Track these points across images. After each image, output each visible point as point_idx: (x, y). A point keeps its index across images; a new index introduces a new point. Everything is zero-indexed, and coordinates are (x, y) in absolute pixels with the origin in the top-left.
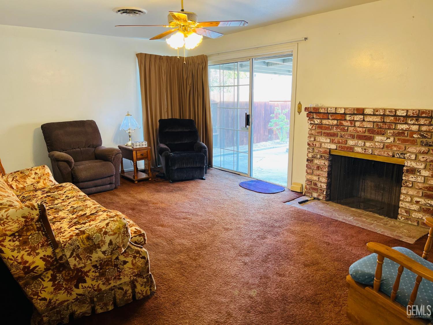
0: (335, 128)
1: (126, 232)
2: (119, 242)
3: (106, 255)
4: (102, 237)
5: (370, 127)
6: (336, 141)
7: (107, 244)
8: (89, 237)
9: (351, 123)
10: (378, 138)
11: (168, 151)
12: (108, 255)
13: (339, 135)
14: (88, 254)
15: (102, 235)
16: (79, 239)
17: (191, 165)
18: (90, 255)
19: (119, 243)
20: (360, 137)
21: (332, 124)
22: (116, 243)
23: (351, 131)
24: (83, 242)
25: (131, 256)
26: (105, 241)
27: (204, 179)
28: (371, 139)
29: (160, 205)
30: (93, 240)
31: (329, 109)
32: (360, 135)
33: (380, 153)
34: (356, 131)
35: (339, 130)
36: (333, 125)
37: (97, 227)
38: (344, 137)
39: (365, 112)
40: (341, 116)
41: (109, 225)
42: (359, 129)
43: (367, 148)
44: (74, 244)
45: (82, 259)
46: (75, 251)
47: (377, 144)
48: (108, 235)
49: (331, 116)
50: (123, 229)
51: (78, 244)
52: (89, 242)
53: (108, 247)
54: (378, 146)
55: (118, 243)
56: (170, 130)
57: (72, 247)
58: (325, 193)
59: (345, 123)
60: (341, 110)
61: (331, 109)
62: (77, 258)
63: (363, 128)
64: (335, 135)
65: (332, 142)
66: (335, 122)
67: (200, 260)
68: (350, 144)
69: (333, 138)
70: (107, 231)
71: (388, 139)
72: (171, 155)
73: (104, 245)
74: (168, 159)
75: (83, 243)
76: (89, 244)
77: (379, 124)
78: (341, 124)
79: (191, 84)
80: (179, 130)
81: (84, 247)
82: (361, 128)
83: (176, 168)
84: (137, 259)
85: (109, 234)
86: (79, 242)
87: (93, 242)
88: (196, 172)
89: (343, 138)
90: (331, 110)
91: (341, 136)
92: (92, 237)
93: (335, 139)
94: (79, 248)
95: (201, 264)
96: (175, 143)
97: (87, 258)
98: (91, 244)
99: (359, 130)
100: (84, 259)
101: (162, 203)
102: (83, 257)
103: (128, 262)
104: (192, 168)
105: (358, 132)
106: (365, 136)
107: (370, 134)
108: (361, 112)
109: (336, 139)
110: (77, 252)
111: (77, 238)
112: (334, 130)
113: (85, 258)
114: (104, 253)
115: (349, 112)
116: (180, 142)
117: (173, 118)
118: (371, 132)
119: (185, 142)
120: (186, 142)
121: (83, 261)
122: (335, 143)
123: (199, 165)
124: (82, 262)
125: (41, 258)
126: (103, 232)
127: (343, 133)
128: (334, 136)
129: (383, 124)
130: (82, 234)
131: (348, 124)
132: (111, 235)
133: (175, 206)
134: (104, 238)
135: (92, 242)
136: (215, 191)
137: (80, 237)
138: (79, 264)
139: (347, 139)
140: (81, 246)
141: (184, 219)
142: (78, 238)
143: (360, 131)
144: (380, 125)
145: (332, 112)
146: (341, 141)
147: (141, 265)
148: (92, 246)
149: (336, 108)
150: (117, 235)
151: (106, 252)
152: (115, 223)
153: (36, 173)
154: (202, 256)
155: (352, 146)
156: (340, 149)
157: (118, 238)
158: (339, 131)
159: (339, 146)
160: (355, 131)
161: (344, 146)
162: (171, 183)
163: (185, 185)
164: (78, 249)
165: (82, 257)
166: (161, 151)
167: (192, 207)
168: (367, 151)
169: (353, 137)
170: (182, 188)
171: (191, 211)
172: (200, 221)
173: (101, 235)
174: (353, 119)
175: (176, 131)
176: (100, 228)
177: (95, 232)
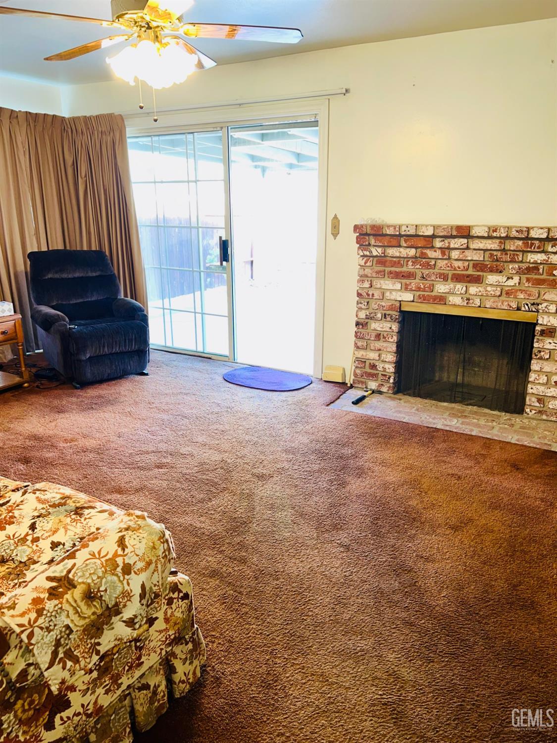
0: (410, 263)
1: (167, 553)
2: (158, 582)
3: (137, 626)
4: (121, 582)
5: (478, 259)
6: (413, 286)
7: (136, 598)
8: (91, 593)
9: (443, 253)
10: (492, 278)
11: (64, 320)
12: (140, 626)
13: (419, 275)
14: (93, 641)
15: (122, 578)
16: (66, 606)
17: (121, 349)
18: (96, 641)
19: (158, 586)
20: (458, 278)
21: (406, 256)
22: (151, 588)
23: (441, 267)
24: (79, 610)
26: (131, 591)
27: (147, 374)
28: (478, 280)
29: (82, 443)
30: (103, 598)
31: (404, 228)
32: (458, 275)
33: (496, 304)
34: (452, 267)
35: (418, 266)
36: (407, 258)
37: (99, 559)
38: (429, 279)
39: (474, 233)
40: (426, 240)
41: (127, 543)
42: (456, 264)
43: (471, 297)
44: (55, 625)
45: (81, 659)
46: (63, 643)
47: (489, 289)
48: (135, 573)
49: (406, 241)
50: (162, 545)
51: (67, 622)
52: (95, 606)
53: (139, 605)
54: (491, 292)
55: (155, 585)
56: (57, 276)
57: (53, 635)
58: (392, 381)
59: (431, 253)
60: (427, 230)
61: (407, 227)
62: (67, 661)
63: (465, 262)
64: (410, 275)
65: (406, 288)
66: (412, 252)
67: (255, 559)
68: (439, 291)
69: (408, 281)
70: (128, 564)
71: (510, 280)
72: (74, 330)
73: (128, 603)
74: (66, 338)
75: (79, 616)
76: (94, 613)
77: (495, 253)
78: (424, 256)
80: (77, 275)
81: (83, 626)
82: (461, 262)
83: (88, 356)
84: (176, 603)
85: (135, 570)
86: (68, 616)
87: (104, 605)
88: (131, 362)
89: (427, 280)
90: (407, 229)
91: (423, 278)
92: (99, 591)
93: (411, 283)
94: (71, 631)
95: (262, 569)
96: (71, 302)
97: (91, 651)
98: (99, 612)
99: (456, 266)
100: (83, 657)
101: (85, 436)
102: (83, 653)
103: (157, 618)
104: (122, 353)
105: (455, 268)
106: (468, 276)
107: (478, 271)
108: (464, 232)
109: (413, 283)
110: (67, 644)
111: (60, 606)
112: (410, 267)
113: (86, 652)
114: (130, 623)
115: (442, 232)
116: (81, 300)
117: (50, 249)
118: (478, 269)
119: (92, 299)
120: (93, 299)
121: (82, 663)
122: (411, 290)
123: (136, 347)
124: (80, 665)
126: (122, 569)
127: (426, 272)
128: (410, 277)
129: (502, 254)
130: (69, 589)
131: (438, 254)
132: (141, 570)
133: (121, 441)
134: (128, 584)
135: (101, 603)
136: (185, 397)
137: (65, 599)
138: (73, 674)
139: (435, 283)
140: (75, 625)
141: (158, 467)
142: (61, 603)
143: (459, 268)
144: (496, 255)
145: (408, 233)
146: (422, 286)
147: (181, 616)
148: (101, 615)
149: (416, 226)
150: (153, 566)
151: (136, 621)
152: (138, 534)
154: (251, 547)
155: (443, 295)
156: (420, 301)
157: (156, 573)
158: (419, 268)
159: (419, 295)
160: (448, 267)
161: (428, 295)
163: (113, 391)
164: (68, 635)
165: (78, 654)
166: (47, 323)
167: (160, 438)
168: (471, 301)
169: (445, 278)
170: (111, 398)
171: (163, 447)
172: (196, 468)
173: (119, 577)
174: (447, 245)
175: (70, 276)
176: (107, 558)
177: (101, 574)
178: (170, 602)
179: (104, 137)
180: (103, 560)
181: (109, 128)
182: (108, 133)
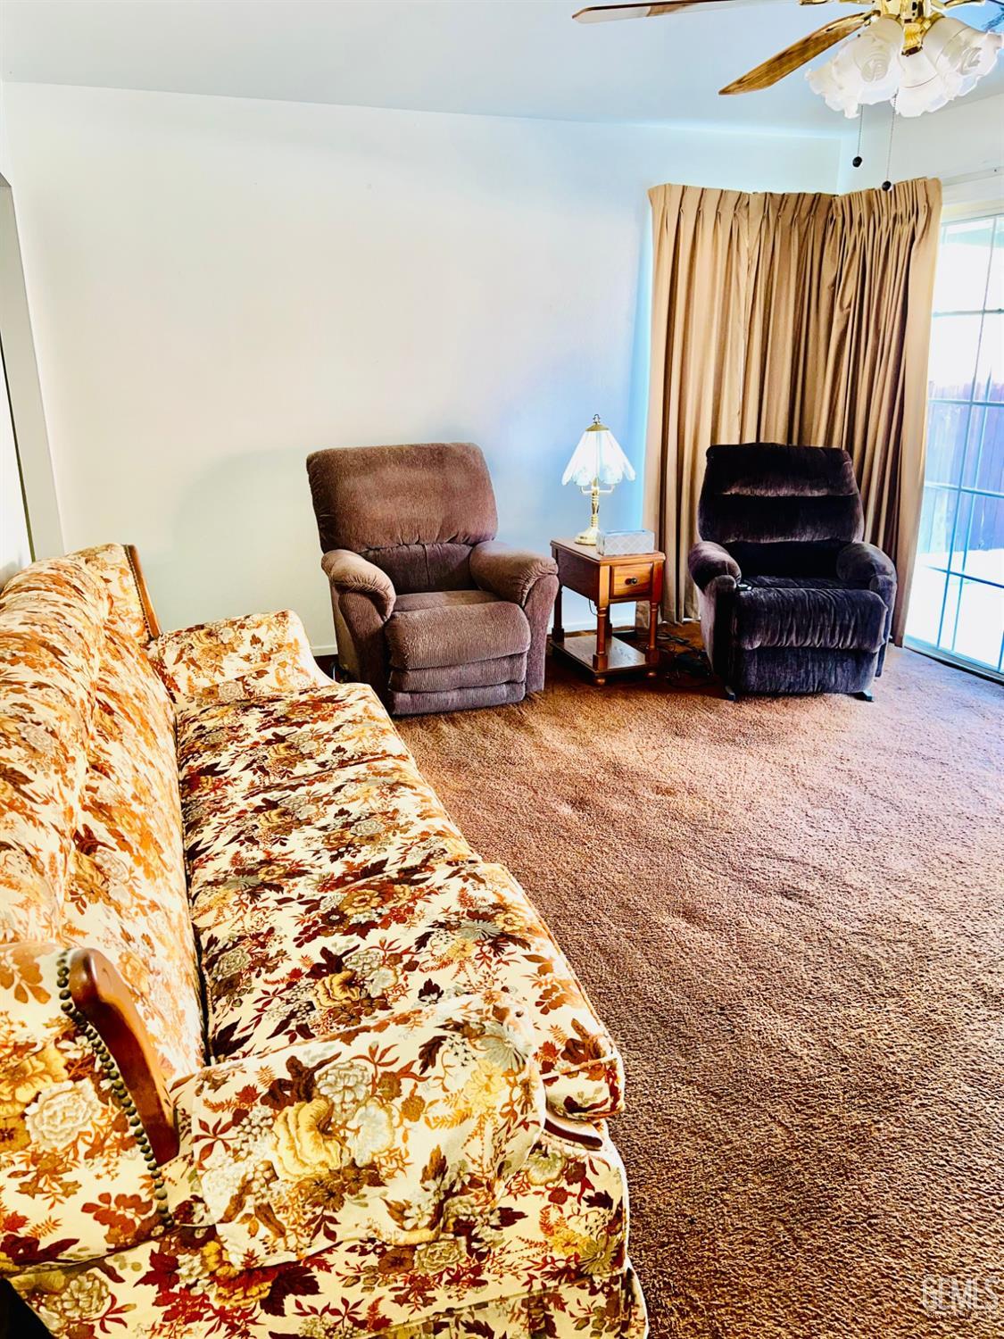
1: (518, 1109)
2: (481, 1158)
3: (409, 1224)
4: (392, 1128)
7: (416, 1172)
8: (329, 1123)
11: (732, 572)
12: (415, 1227)
14: (318, 1210)
15: (396, 1121)
16: (279, 1128)
17: (822, 641)
18: (327, 1213)
19: (480, 1165)
22: (463, 1163)
24: (298, 1146)
25: (542, 1189)
26: (407, 1154)
27: (869, 699)
29: (684, 803)
30: (347, 1144)
37: (376, 1065)
41: (438, 1057)
44: (249, 1153)
45: (288, 1232)
46: (255, 1190)
48: (427, 1121)
50: (508, 1089)
51: (272, 1157)
52: (327, 1150)
53: (419, 1186)
55: (474, 1161)
56: (746, 492)
57: (239, 1169)
62: (261, 1225)
67: (872, 1182)
70: (420, 1098)
72: (742, 594)
73: (398, 1173)
74: (726, 602)
75: (295, 1155)
76: (323, 1164)
79: (849, 306)
80: (784, 492)
81: (299, 1176)
83: (757, 644)
84: (571, 1204)
85: (430, 1116)
86: (276, 1147)
87: (346, 1156)
88: (839, 670)
92: (344, 1126)
94: (275, 1177)
95: (874, 1211)
96: (762, 541)
97: (313, 1226)
98: (335, 1165)
100: (294, 1230)
101: (691, 791)
102: (294, 1223)
103: (521, 1215)
104: (825, 651)
110: (264, 1196)
111: (270, 1122)
113: (300, 1225)
114: (399, 1212)
116: (780, 540)
117: (762, 441)
119: (803, 540)
120: (805, 539)
121: (292, 1242)
123: (855, 644)
124: (286, 1243)
125: (87, 1208)
126: (403, 1103)
130: (300, 1099)
132: (441, 1122)
133: (746, 820)
134: (405, 1138)
135: (342, 1151)
136: (920, 764)
137: (283, 1114)
138: (271, 1251)
140: (284, 1168)
141: (785, 895)
142: (274, 1118)
147: (585, 1233)
148: (339, 1172)
150: (471, 1124)
151: (407, 1213)
152: (468, 1047)
153: (255, 641)
154: (877, 1149)
157: (477, 1138)
162: (730, 698)
163: (788, 718)
164: (268, 1181)
165: (285, 1223)
166: (704, 572)
167: (822, 834)
170: (776, 731)
171: (816, 856)
172: (857, 923)
173: (391, 1117)
175: (771, 493)
176: (389, 1069)
177: (361, 1096)
178: (558, 1197)
179: (898, 226)
180: (381, 1070)
181: (910, 208)
182: (905, 220)
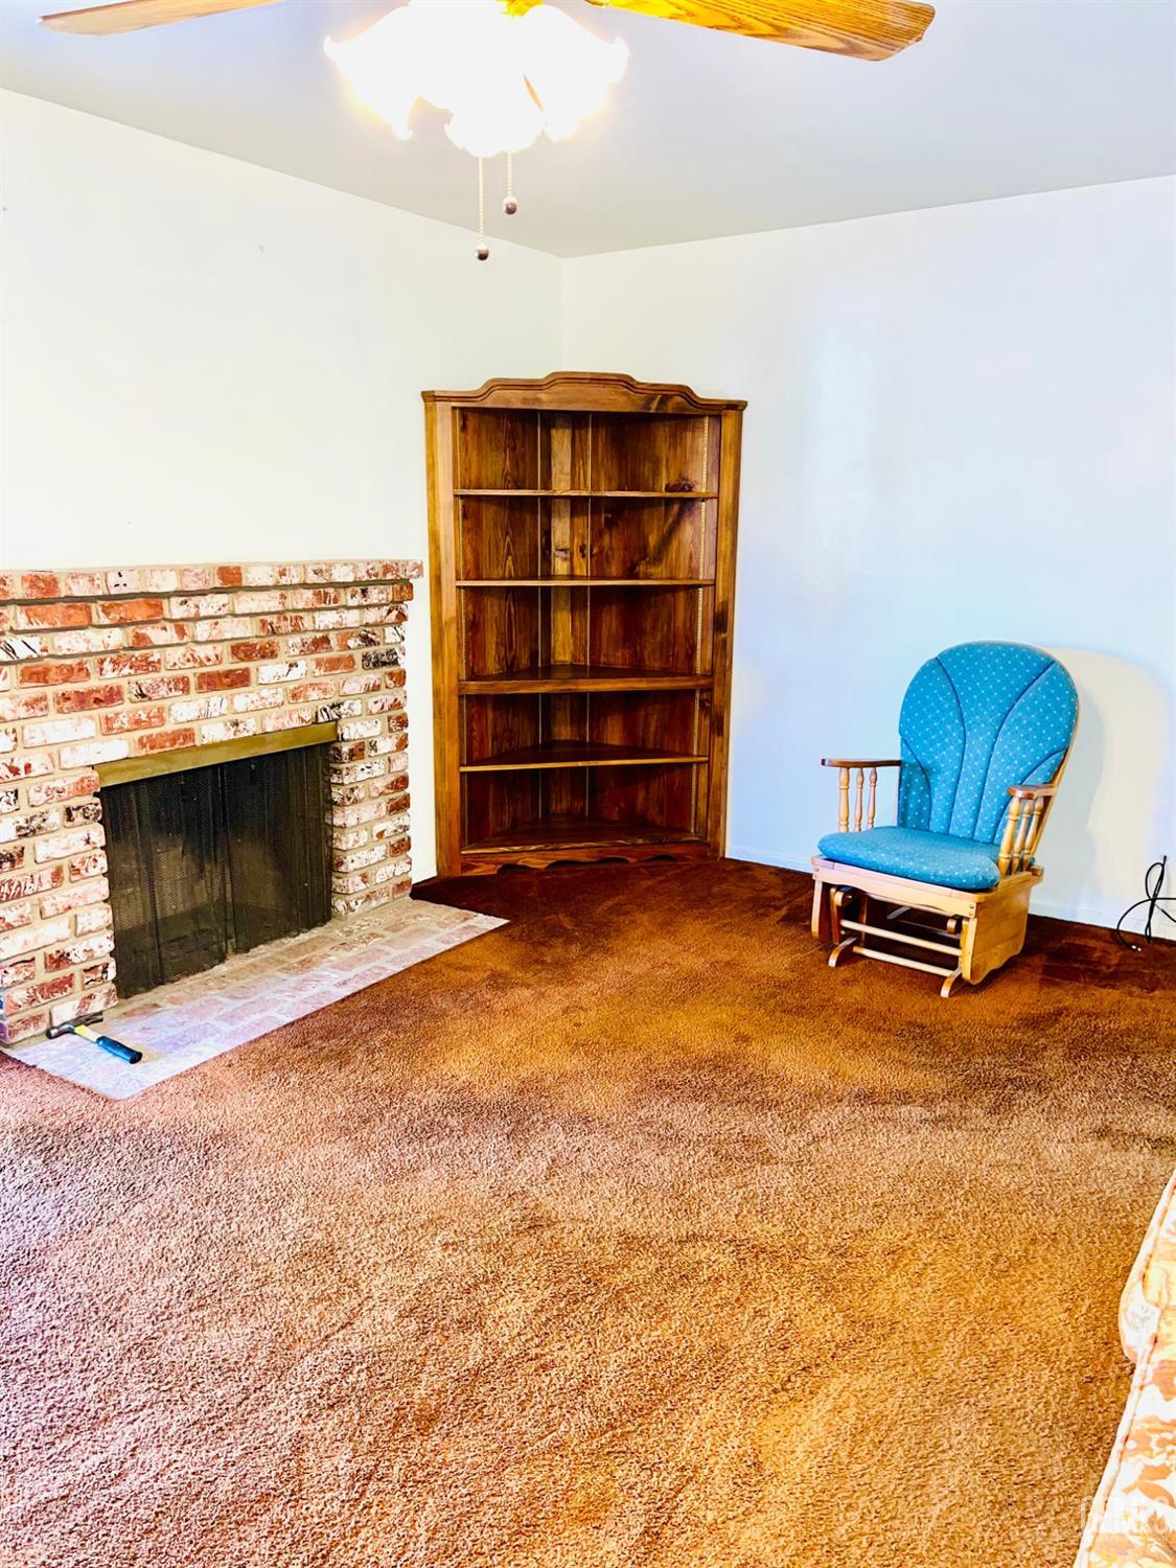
0: (108, 666)
5: (242, 635)
6: (125, 721)
9: (181, 632)
10: (267, 670)
13: (129, 691)
20: (211, 682)
21: (102, 649)
23: (175, 664)
28: (240, 679)
31: (113, 579)
32: (210, 675)
33: (281, 720)
34: (195, 660)
35: (127, 670)
36: (101, 656)
38: (155, 696)
40: (150, 605)
42: (202, 652)
43: (239, 717)
47: (265, 692)
49: (106, 611)
54: (270, 700)
58: (112, 973)
59: (155, 635)
60: (164, 579)
61: (120, 575)
63: (215, 645)
64: (112, 696)
65: (109, 728)
66: (117, 638)
68: (180, 719)
69: (109, 711)
71: (294, 668)
77: (269, 619)
78: (141, 642)
82: (210, 646)
89: (150, 699)
90: (121, 581)
91: (143, 696)
93: (117, 715)
99: (202, 656)
105: (201, 662)
106: (228, 674)
107: (242, 660)
109: (125, 709)
112: (110, 678)
115: (195, 582)
118: (242, 655)
122: (122, 730)
127: (146, 680)
128: (113, 701)
129: (279, 619)
131: (170, 635)
139: (165, 703)
143: (209, 660)
144: (271, 624)
145: (125, 590)
146: (144, 717)
155: (187, 726)
156: (143, 753)
158: (130, 675)
159: (141, 740)
160: (189, 660)
161: (160, 735)
168: (241, 726)
169: (182, 685)
174: (193, 611)
